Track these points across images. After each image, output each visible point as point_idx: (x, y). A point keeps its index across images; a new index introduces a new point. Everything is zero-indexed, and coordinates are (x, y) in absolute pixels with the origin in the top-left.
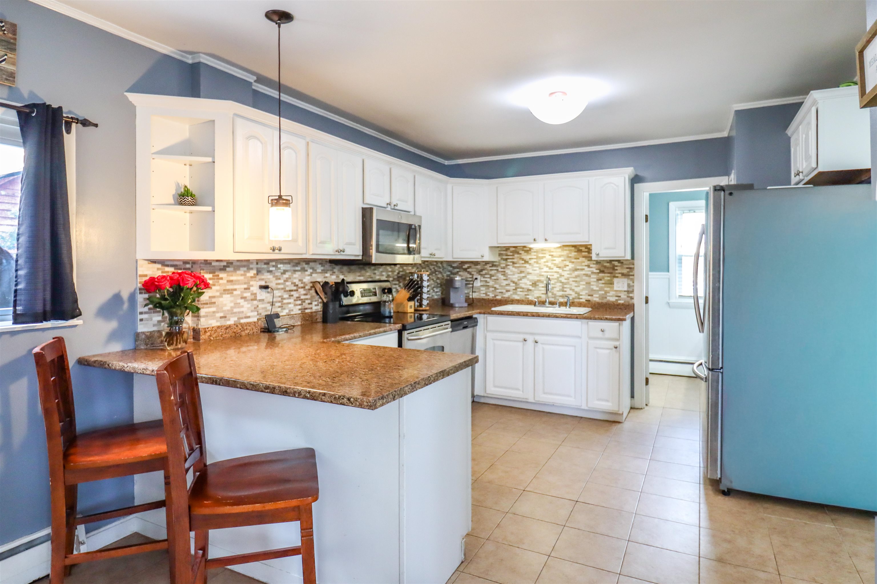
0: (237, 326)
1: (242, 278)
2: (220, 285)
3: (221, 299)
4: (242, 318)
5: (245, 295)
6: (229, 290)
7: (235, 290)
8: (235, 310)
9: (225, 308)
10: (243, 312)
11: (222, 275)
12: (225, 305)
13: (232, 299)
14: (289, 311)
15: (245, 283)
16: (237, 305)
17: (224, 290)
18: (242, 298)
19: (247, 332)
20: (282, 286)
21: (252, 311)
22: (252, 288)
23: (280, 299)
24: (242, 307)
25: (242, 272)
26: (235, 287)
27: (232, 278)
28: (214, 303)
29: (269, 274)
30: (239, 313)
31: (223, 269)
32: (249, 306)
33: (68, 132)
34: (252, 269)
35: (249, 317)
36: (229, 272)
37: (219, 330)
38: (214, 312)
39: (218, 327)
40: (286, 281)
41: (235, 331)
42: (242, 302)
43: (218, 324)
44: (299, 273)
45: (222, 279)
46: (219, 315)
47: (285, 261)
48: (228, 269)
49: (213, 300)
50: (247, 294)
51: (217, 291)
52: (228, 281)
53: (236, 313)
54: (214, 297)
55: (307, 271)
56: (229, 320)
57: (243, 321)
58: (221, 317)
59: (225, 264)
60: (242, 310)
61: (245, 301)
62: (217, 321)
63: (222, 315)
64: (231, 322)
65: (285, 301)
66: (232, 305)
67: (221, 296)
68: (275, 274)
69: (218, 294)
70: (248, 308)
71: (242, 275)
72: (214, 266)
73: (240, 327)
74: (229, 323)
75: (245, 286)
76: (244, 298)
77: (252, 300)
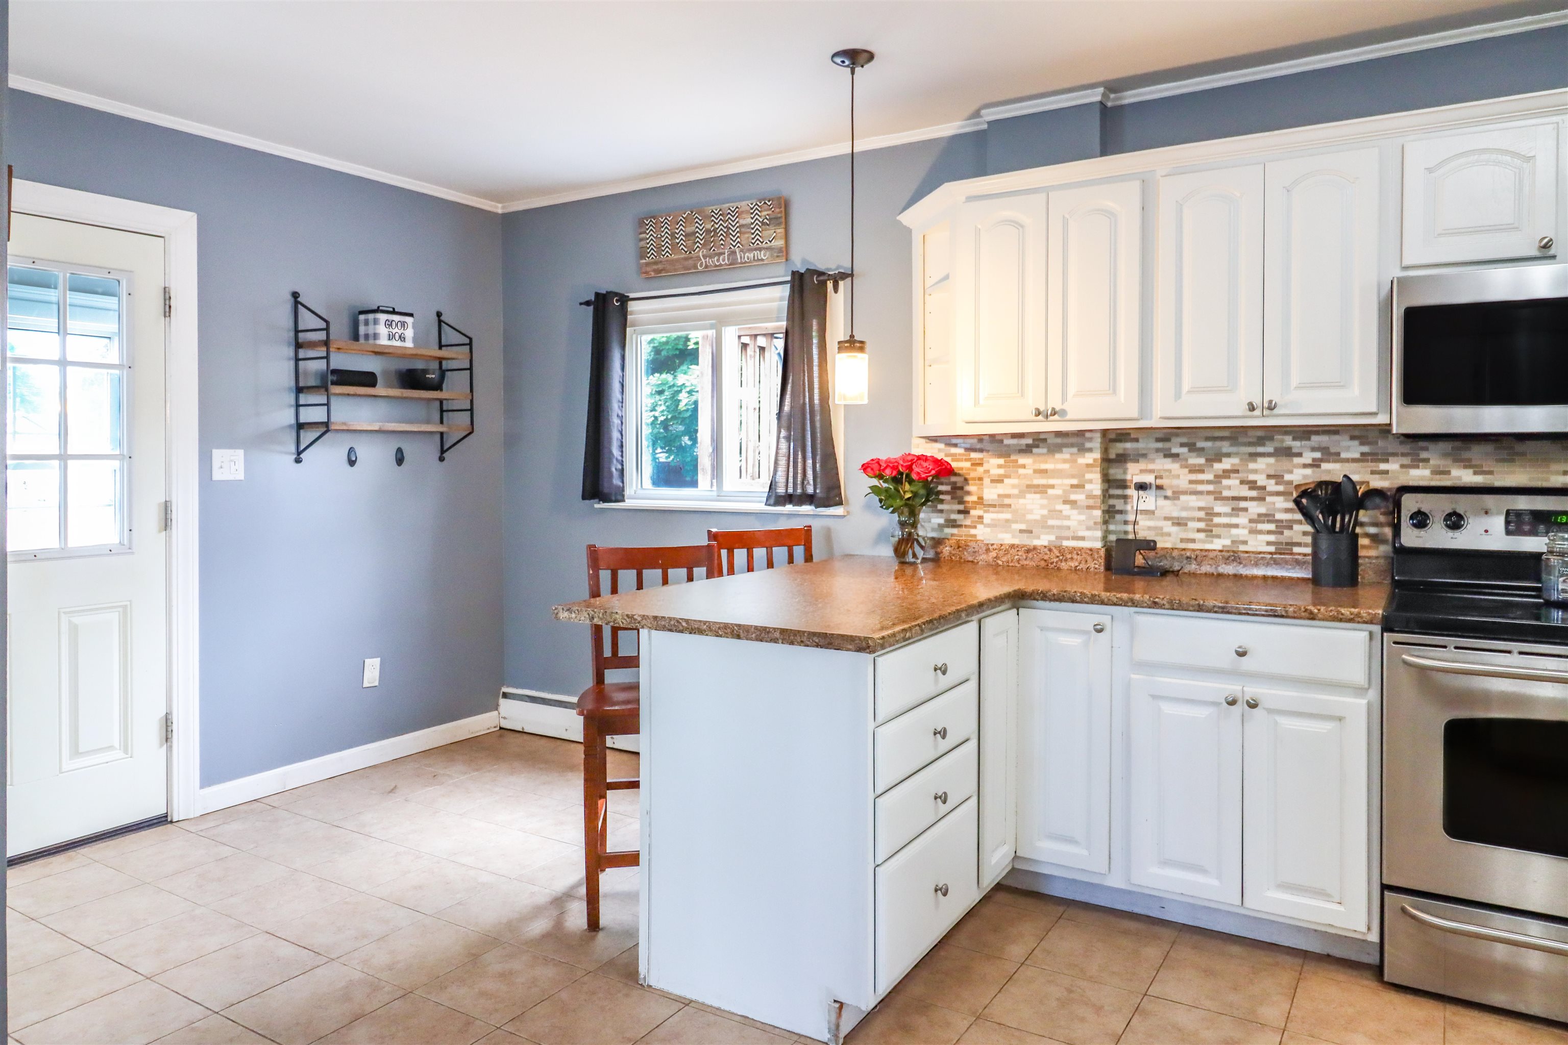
0: (1050, 550)
1: (1066, 466)
2: (1019, 477)
3: (1021, 501)
4: (1067, 539)
5: (1073, 497)
6: (1038, 486)
7: (1052, 487)
8: (1051, 522)
9: (1029, 517)
10: (1068, 528)
11: (1023, 460)
12: (1031, 512)
13: (1045, 502)
14: (1233, 542)
15: (1073, 477)
16: (1054, 513)
17: (1028, 486)
18: (1065, 502)
19: (1073, 564)
20: (1210, 488)
21: (1088, 529)
22: (1088, 486)
23: (1202, 514)
24: (1068, 518)
25: (1067, 456)
26: (1051, 481)
27: (1044, 466)
28: (1009, 506)
29: (1169, 460)
30: (1060, 527)
31: (1027, 450)
32: (1083, 517)
33: (836, 290)
34: (1090, 450)
35: (1083, 538)
36: (1039, 455)
37: (1013, 551)
38: (1007, 521)
39: (1012, 546)
40: (1223, 477)
41: (1046, 557)
42: (1065, 508)
43: (1016, 541)
44: (1271, 460)
45: (1024, 466)
46: (1016, 526)
48: (1035, 450)
49: (1007, 501)
50: (1079, 497)
51: (1014, 486)
52: (1035, 471)
53: (1053, 527)
54: (1008, 496)
55: (1300, 455)
56: (1038, 538)
57: (1066, 543)
58: (1021, 531)
59: (1029, 441)
60: (1066, 523)
61: (1072, 508)
62: (1014, 537)
63: (1023, 527)
64: (1043, 540)
65: (1217, 520)
66: (1045, 512)
67: (1022, 495)
68: (1186, 460)
69: (1016, 491)
70: (1080, 522)
71: (1065, 461)
72: (1008, 446)
73: (1057, 553)
74: (1037, 543)
75: (1074, 481)
76: (1073, 503)
77: (1089, 507)
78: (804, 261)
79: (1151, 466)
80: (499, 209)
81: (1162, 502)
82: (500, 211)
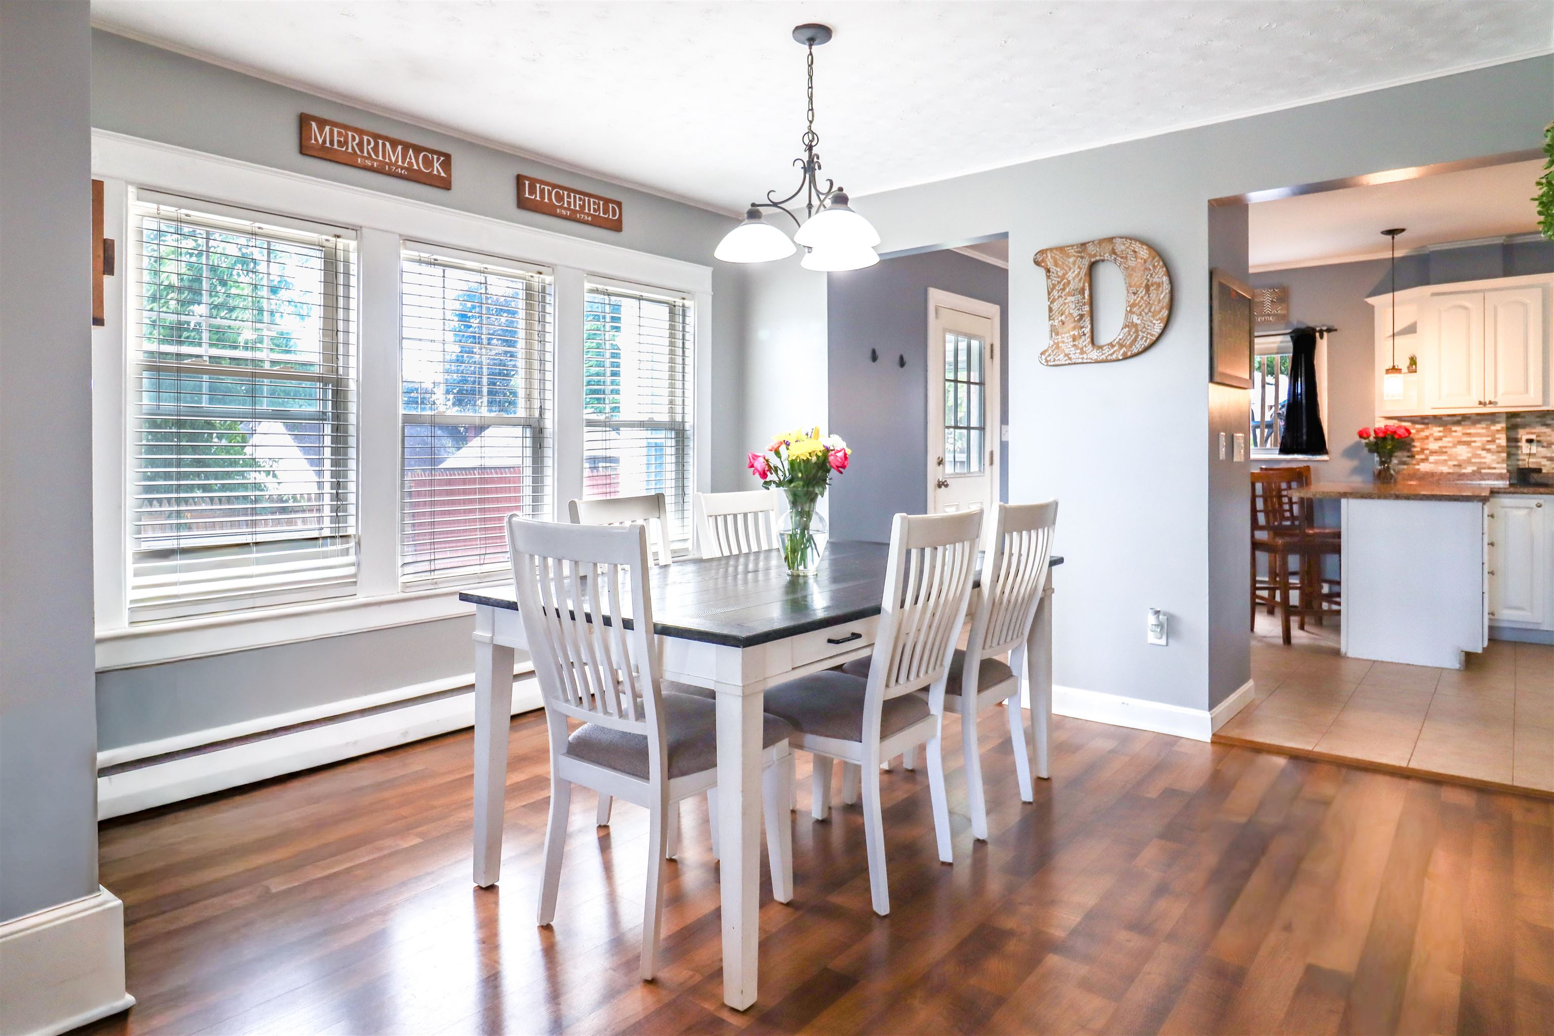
0: (1474, 475)
1: (1483, 431)
2: (1452, 437)
3: (1454, 450)
5: (1488, 447)
6: (1465, 442)
7: (1475, 442)
8: (1474, 460)
9: (1460, 458)
10: (1485, 463)
11: (1455, 428)
12: (1461, 455)
13: (1469, 450)
15: (1488, 436)
16: (1476, 456)
17: (1459, 442)
18: (1484, 449)
21: (1498, 463)
22: (1498, 441)
24: (1485, 458)
25: (1484, 426)
26: (1473, 439)
27: (1468, 431)
28: (1446, 452)
29: (1545, 427)
30: (1480, 463)
31: (1458, 423)
32: (1494, 457)
33: (1322, 337)
34: (1499, 423)
35: (1495, 468)
36: (1466, 425)
37: (1449, 476)
38: (1445, 460)
39: (1449, 473)
42: (1484, 453)
43: (1451, 471)
45: (1456, 431)
46: (1451, 463)
48: (1463, 423)
49: (1444, 450)
51: (1449, 442)
52: (1464, 434)
53: (1475, 463)
54: (1446, 447)
56: (1466, 468)
57: (1483, 471)
58: (1454, 465)
59: (1460, 418)
60: (1483, 460)
61: (1488, 453)
62: (1449, 469)
63: (1456, 463)
64: (1469, 469)
66: (1470, 455)
67: (1455, 446)
69: (1451, 445)
70: (1492, 460)
71: (1483, 428)
72: (1446, 421)
73: (1478, 476)
74: (1464, 471)
75: (1489, 439)
76: (1488, 450)
77: (1498, 452)
78: (1298, 321)
79: (1533, 431)
81: (1540, 449)
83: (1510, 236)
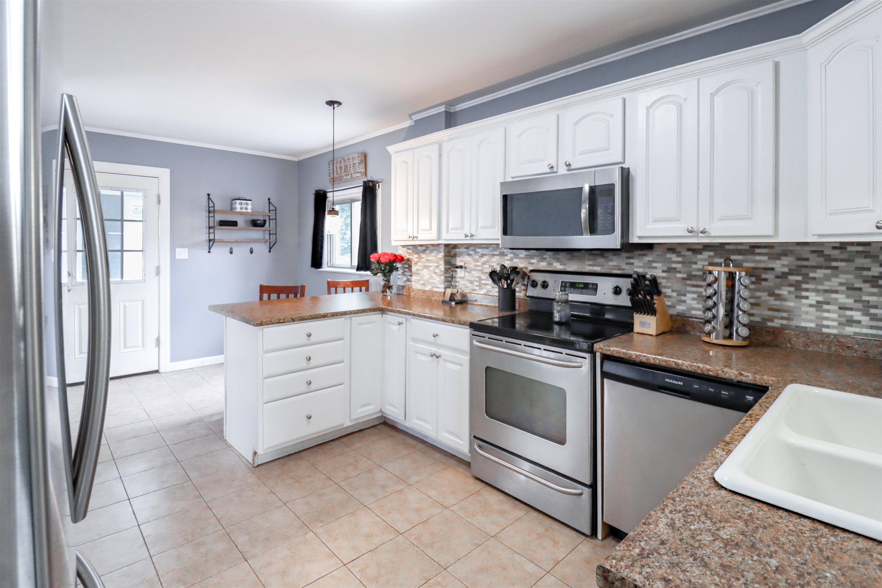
0: (429, 292)
1: (434, 258)
2: (422, 262)
3: (423, 272)
4: (434, 287)
6: (427, 266)
7: (430, 266)
8: (431, 281)
9: (424, 279)
10: (435, 283)
11: (423, 256)
12: (425, 276)
13: (428, 272)
14: (487, 291)
15: (436, 262)
16: (431, 277)
17: (425, 266)
18: (434, 273)
19: (435, 298)
20: (480, 268)
21: (440, 284)
22: (440, 267)
23: (477, 279)
24: (435, 279)
25: (435, 254)
26: (431, 264)
27: (429, 258)
28: (419, 274)
29: (468, 257)
30: (432, 283)
31: (424, 251)
32: (439, 279)
33: (379, 187)
34: (441, 252)
35: (439, 288)
36: (427, 253)
37: (419, 292)
38: (419, 280)
39: (419, 290)
40: (484, 263)
41: (428, 295)
42: (434, 275)
43: (421, 288)
44: (498, 257)
45: (423, 258)
46: (422, 282)
47: (483, 246)
48: (426, 252)
49: (419, 272)
50: (437, 271)
51: (420, 266)
52: (426, 260)
53: (430, 283)
54: (419, 270)
55: (507, 255)
57: (435, 290)
58: (423, 284)
59: (425, 247)
60: (434, 281)
61: (436, 275)
62: (420, 286)
64: (428, 288)
65: (483, 282)
66: (429, 277)
67: (422, 270)
68: (473, 257)
69: (420, 268)
70: (438, 281)
71: (434, 256)
72: (419, 250)
73: (431, 293)
74: (426, 289)
75: (436, 265)
76: (436, 273)
77: (441, 275)
78: (371, 177)
79: (464, 259)
80: (296, 159)
81: (467, 274)
82: (296, 160)
83: (450, 103)
